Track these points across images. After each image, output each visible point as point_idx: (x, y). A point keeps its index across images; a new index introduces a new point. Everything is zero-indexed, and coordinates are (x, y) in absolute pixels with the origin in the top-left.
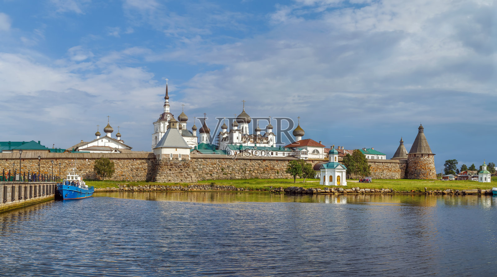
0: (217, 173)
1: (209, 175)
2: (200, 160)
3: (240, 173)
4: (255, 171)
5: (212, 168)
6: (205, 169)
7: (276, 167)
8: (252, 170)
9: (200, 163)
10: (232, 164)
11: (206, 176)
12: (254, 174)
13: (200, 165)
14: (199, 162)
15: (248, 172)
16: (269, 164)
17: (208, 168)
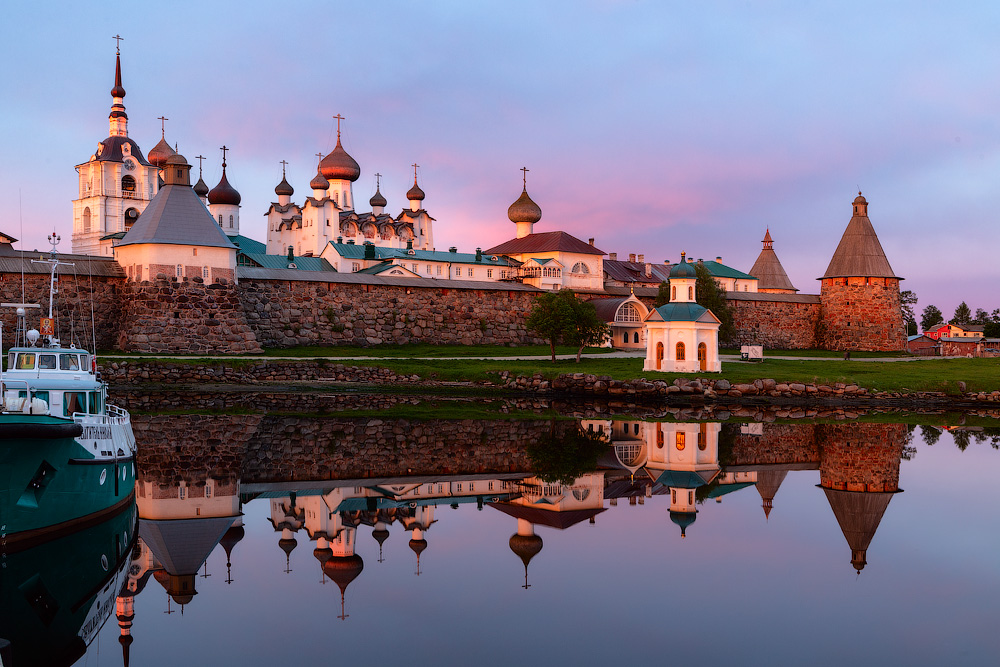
0: (315, 326)
1: (291, 332)
2: (261, 286)
3: (379, 327)
4: (420, 322)
5: (299, 312)
6: (278, 313)
7: (476, 310)
8: (411, 318)
9: (262, 296)
10: (355, 301)
11: (281, 334)
12: (416, 331)
13: (264, 302)
14: (261, 291)
15: (399, 325)
16: (458, 301)
17: (287, 312)
